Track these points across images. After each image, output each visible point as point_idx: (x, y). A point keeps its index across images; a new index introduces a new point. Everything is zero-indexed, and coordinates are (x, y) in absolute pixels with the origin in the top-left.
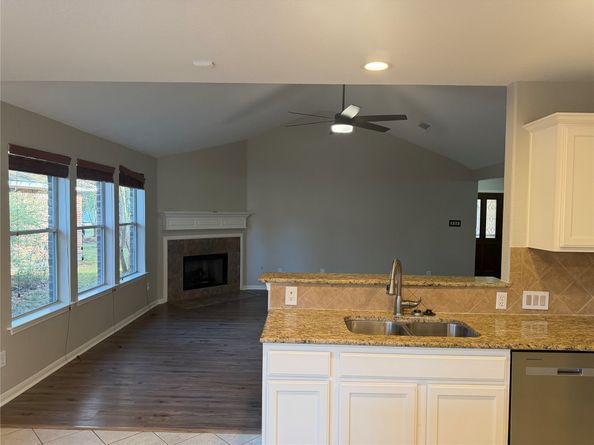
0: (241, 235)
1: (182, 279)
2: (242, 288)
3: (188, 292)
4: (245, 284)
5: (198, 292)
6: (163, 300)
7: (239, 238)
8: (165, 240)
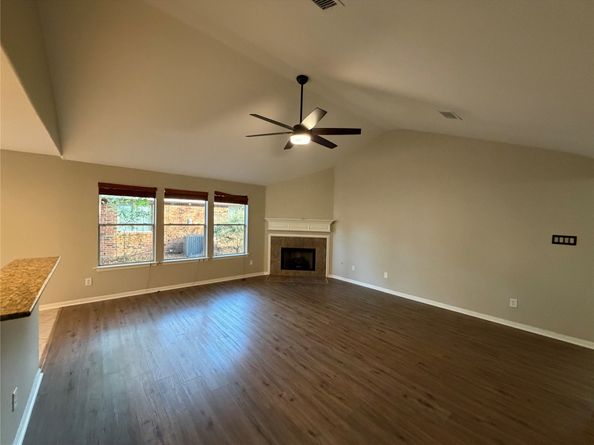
0: (327, 237)
1: (280, 262)
2: (327, 275)
3: (284, 271)
4: (330, 273)
5: (291, 273)
6: (267, 273)
7: (325, 239)
8: (270, 236)
